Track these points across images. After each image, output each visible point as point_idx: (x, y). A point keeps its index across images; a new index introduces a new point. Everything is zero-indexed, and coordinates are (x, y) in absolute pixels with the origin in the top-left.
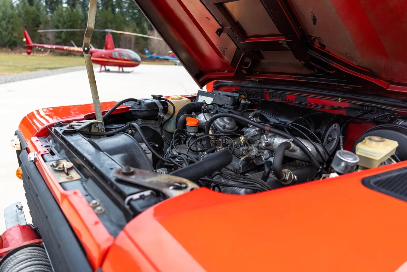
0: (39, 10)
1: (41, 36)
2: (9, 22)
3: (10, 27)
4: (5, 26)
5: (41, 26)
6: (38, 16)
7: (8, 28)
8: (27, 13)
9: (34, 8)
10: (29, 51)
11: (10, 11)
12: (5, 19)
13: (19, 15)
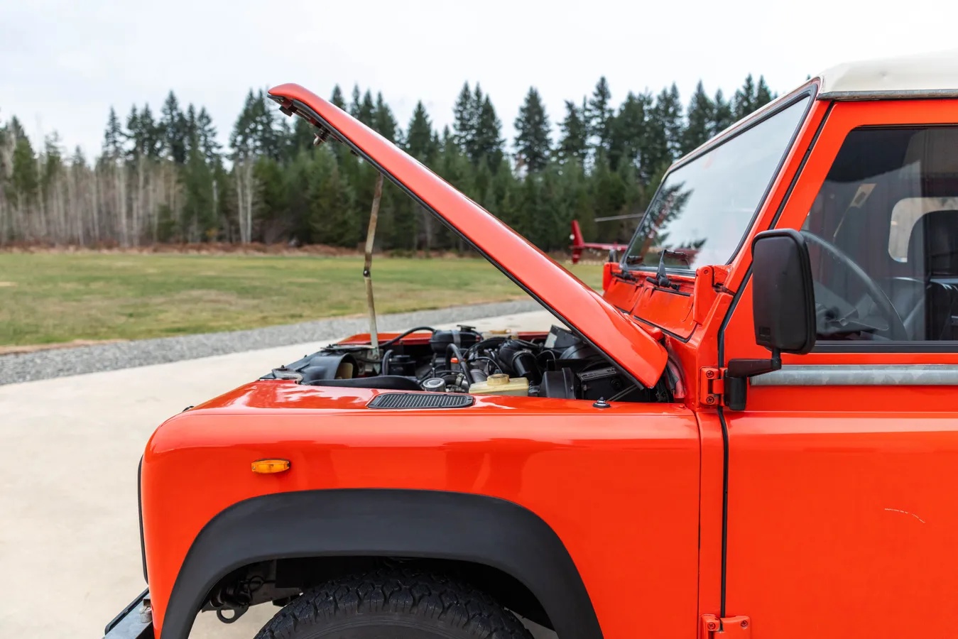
0: (624, 177)
1: (622, 226)
2: (571, 205)
3: (572, 213)
4: (563, 213)
5: (625, 207)
6: (622, 188)
7: (568, 215)
8: (604, 184)
9: (617, 175)
10: (576, 256)
11: (576, 185)
12: (565, 201)
13: (590, 192)
